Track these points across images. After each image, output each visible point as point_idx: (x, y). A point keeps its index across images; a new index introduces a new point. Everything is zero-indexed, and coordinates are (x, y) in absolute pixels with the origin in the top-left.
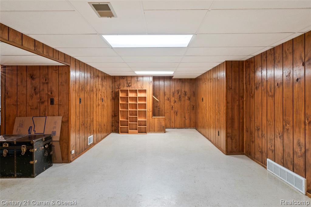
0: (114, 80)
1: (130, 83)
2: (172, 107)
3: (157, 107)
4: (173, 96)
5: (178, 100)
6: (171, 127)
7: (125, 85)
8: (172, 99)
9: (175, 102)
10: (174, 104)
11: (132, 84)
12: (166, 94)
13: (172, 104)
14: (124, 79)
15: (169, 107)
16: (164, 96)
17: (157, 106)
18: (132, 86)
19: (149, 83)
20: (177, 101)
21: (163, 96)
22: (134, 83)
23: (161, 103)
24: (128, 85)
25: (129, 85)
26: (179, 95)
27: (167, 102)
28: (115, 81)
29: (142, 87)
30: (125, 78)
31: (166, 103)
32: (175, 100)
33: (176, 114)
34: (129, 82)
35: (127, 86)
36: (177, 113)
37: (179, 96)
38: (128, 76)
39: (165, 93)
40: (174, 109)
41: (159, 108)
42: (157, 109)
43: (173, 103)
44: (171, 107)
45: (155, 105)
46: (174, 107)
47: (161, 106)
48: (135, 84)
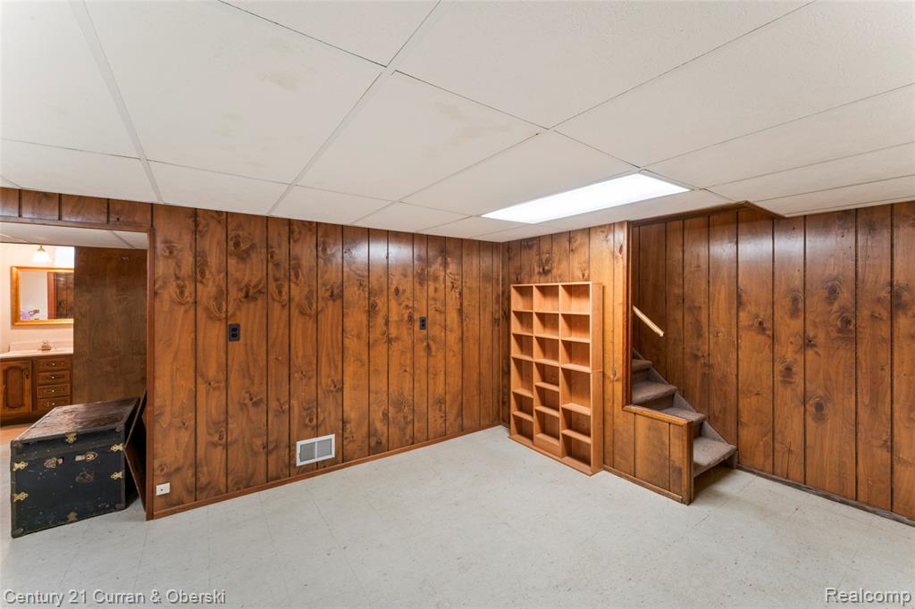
0: (507, 255)
1: (547, 261)
2: (788, 369)
3: (696, 357)
4: (794, 313)
5: (834, 335)
6: (778, 471)
7: (534, 269)
8: (789, 328)
9: (808, 343)
10: (800, 358)
11: (555, 265)
12: (744, 298)
13: (788, 352)
14: (530, 247)
15: (767, 367)
16: (734, 311)
17: (700, 354)
18: (555, 271)
19: (613, 254)
20: (821, 338)
21: (730, 309)
22: (560, 261)
23: (716, 343)
24: (541, 270)
25: (544, 269)
26: (835, 307)
27: (749, 340)
28: (509, 259)
29: (586, 275)
30: (533, 245)
31: (744, 343)
32: (811, 333)
33: (811, 409)
34: (545, 257)
35: (539, 273)
36: (819, 407)
37: (843, 309)
38: (543, 236)
39: (739, 296)
40: (798, 379)
41: (710, 366)
42: (699, 365)
43: (791, 348)
44: (779, 367)
45: (687, 350)
46: (797, 369)
47: (717, 359)
48: (564, 264)
